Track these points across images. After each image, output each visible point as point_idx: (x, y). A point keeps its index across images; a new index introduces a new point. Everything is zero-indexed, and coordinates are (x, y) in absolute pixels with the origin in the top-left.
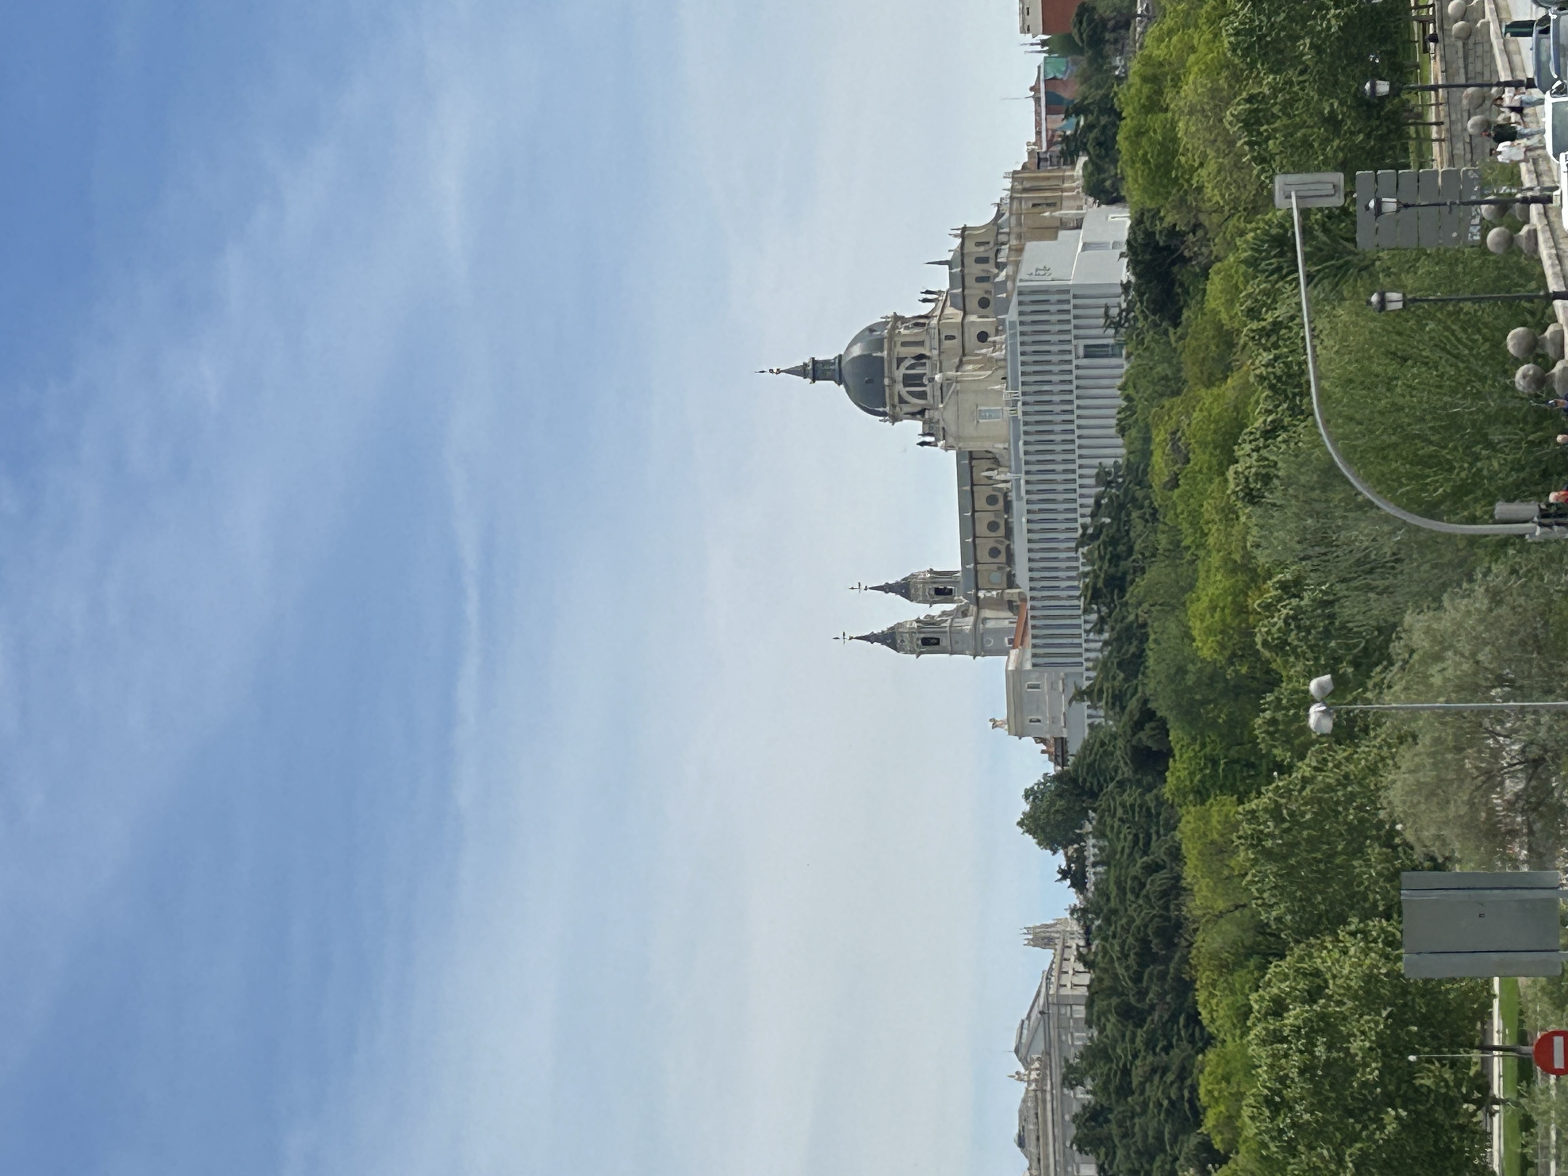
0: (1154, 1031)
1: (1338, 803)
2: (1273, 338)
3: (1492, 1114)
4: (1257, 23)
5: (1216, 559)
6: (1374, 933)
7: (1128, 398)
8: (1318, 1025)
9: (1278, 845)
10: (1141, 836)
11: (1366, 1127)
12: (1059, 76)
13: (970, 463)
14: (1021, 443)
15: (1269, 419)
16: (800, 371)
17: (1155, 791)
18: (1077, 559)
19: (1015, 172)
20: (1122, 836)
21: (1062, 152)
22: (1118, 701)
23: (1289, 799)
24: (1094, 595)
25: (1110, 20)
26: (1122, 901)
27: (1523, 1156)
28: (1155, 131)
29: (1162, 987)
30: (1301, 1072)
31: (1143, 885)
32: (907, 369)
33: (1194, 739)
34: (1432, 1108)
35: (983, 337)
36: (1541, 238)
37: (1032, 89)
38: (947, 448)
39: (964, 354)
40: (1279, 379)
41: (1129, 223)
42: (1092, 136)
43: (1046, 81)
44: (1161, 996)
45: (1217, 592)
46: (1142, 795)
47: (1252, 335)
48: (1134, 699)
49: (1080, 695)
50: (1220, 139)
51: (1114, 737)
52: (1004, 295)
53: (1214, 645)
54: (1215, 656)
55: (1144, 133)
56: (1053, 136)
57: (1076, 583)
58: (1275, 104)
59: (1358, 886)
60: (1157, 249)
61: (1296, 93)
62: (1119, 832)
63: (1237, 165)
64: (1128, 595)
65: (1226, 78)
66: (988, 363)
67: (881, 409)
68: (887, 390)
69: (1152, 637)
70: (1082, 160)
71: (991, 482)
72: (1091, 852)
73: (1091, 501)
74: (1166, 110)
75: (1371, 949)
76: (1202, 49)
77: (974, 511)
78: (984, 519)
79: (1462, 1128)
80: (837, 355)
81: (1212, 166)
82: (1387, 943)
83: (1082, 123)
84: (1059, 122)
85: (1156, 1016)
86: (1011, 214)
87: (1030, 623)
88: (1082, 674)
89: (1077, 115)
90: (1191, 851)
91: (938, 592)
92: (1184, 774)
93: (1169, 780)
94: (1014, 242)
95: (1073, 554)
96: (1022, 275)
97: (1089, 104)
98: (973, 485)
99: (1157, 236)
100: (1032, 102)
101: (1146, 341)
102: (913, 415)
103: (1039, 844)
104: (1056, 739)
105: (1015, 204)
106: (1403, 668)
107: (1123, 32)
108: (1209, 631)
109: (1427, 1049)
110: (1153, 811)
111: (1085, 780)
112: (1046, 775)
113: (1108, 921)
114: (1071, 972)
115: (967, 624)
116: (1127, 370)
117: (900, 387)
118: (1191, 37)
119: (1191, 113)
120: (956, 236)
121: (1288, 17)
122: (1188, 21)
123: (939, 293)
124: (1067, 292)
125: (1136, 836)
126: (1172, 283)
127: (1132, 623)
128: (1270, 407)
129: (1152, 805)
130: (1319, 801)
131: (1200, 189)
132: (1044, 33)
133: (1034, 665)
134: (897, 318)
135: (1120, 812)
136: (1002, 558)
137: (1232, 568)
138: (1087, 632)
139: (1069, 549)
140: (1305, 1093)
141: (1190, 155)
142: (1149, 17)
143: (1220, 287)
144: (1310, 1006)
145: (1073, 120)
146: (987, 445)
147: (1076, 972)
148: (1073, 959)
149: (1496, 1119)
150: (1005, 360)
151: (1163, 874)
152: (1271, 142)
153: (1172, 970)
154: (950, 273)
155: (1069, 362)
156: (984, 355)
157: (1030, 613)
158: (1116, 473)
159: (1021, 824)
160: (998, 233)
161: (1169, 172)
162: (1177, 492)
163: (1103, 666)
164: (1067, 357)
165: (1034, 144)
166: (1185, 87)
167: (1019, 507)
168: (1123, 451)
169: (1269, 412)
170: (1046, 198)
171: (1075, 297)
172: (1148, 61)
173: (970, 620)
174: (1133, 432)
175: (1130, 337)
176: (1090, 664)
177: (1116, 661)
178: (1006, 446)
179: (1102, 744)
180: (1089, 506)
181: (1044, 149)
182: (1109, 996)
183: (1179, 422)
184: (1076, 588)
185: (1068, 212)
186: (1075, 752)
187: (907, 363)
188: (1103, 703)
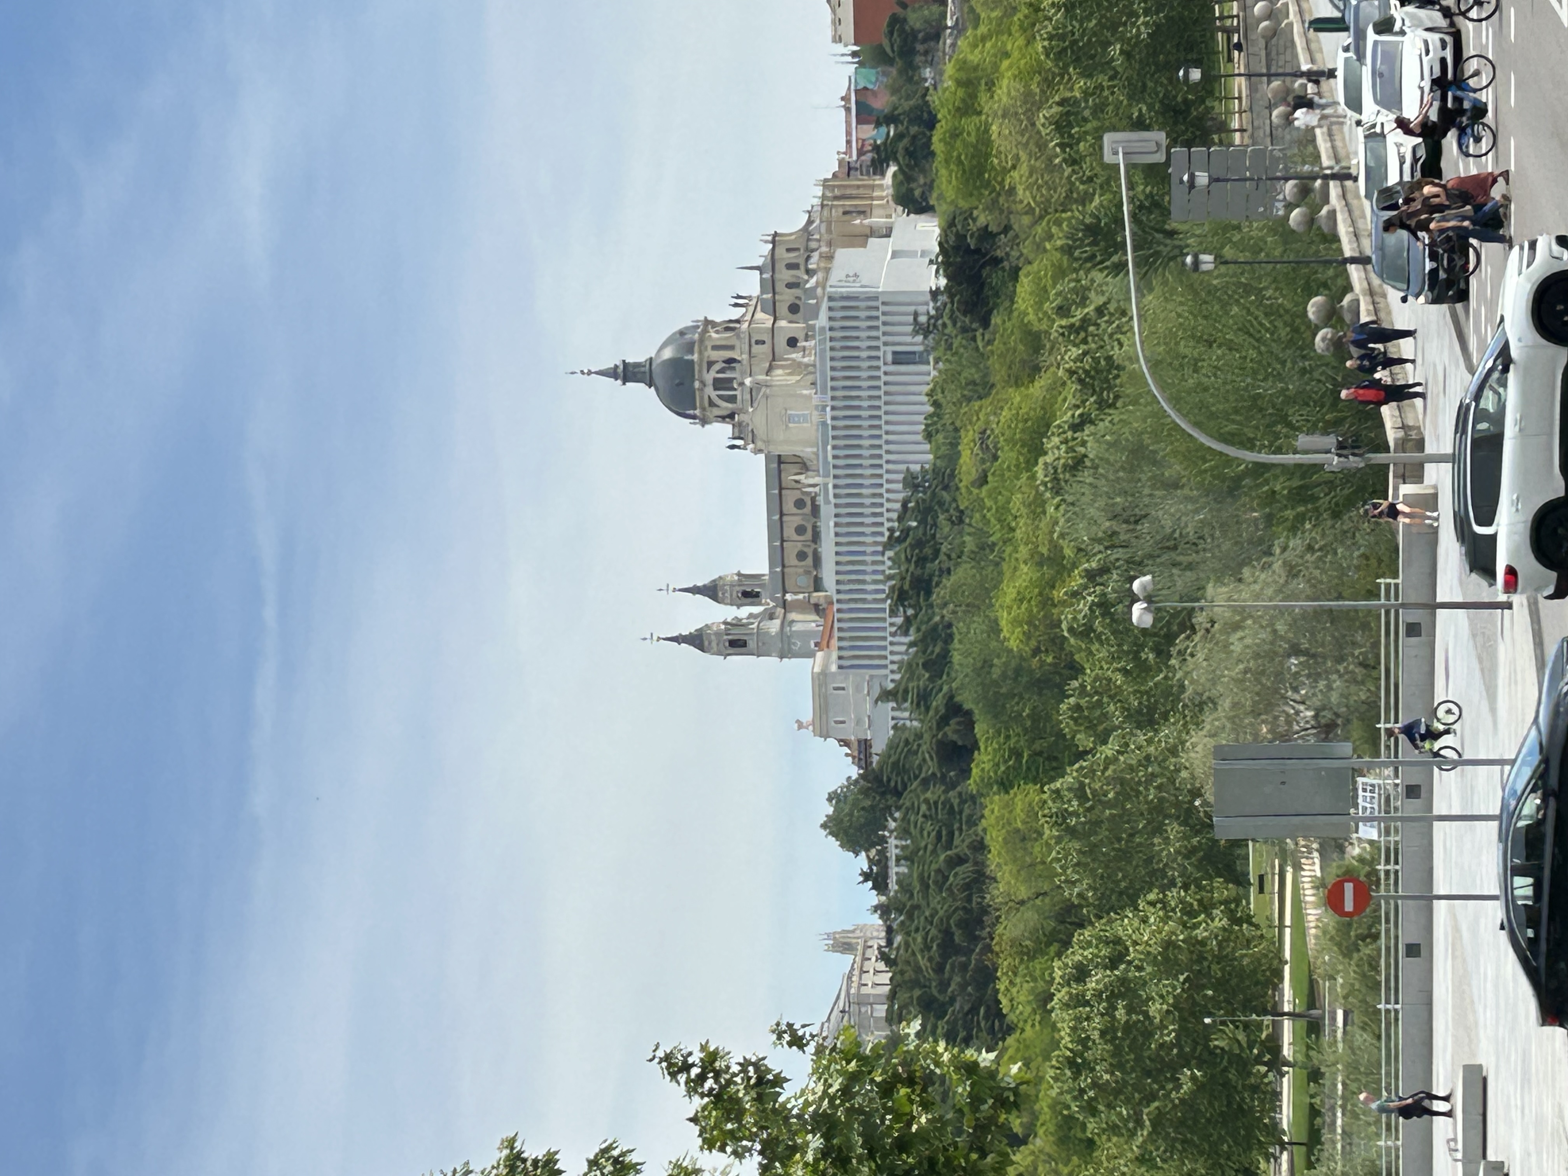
0: (955, 1022)
1: (1139, 783)
2: (1082, 335)
3: (1282, 1075)
4: (1070, 28)
5: (1024, 551)
6: (1173, 904)
7: (936, 404)
8: (1119, 990)
9: (1082, 823)
10: (944, 833)
11: (1163, 1088)
12: (870, 86)
13: (779, 466)
14: (829, 447)
15: (1078, 412)
16: (612, 373)
17: (959, 789)
18: (883, 563)
19: (826, 180)
20: (925, 833)
21: (873, 160)
22: (923, 700)
23: (1093, 779)
24: (900, 597)
25: (920, 31)
26: (926, 896)
27: (1312, 1105)
28: (969, 134)
29: (963, 977)
30: (1103, 1034)
31: (946, 878)
32: (718, 372)
33: (999, 733)
34: (1225, 1070)
35: (792, 342)
36: (1340, 217)
37: (843, 99)
38: (758, 451)
39: (774, 359)
40: (1086, 372)
41: (937, 231)
42: (901, 145)
43: (856, 91)
44: (963, 987)
45: (1024, 584)
46: (946, 792)
47: (1061, 331)
48: (940, 695)
49: (886, 695)
50: (1032, 142)
51: (919, 736)
52: (814, 301)
53: (1021, 636)
54: (1021, 646)
55: (957, 136)
56: (863, 146)
57: (881, 587)
58: (1086, 108)
59: (1158, 863)
60: (968, 251)
61: (1107, 98)
62: (922, 830)
63: (1050, 168)
64: (934, 596)
65: (1039, 83)
66: (797, 367)
67: (691, 412)
68: (697, 393)
69: (957, 637)
70: (893, 169)
71: (799, 486)
72: (893, 852)
73: (898, 506)
74: (979, 113)
75: (1170, 918)
76: (1016, 54)
77: (782, 515)
78: (792, 522)
79: (1255, 1089)
80: (648, 357)
81: (1024, 169)
82: (1184, 912)
83: (892, 133)
84: (869, 132)
85: (957, 1006)
86: (821, 222)
87: (836, 625)
88: (886, 676)
89: (888, 125)
90: (995, 839)
91: (746, 594)
92: (987, 766)
93: (974, 771)
94: (824, 249)
95: (880, 558)
96: (832, 281)
97: (899, 115)
98: (781, 489)
99: (969, 240)
100: (843, 112)
101: (954, 346)
102: (723, 418)
103: (842, 846)
104: (859, 741)
105: (826, 212)
106: (1204, 637)
107: (932, 44)
108: (1016, 622)
109: (1222, 1012)
110: (956, 809)
111: (889, 780)
112: (849, 778)
113: (910, 916)
114: (872, 971)
115: (774, 626)
116: (934, 377)
117: (710, 391)
118: (1004, 44)
119: (1004, 116)
120: (766, 242)
121: (1099, 23)
122: (1001, 29)
123: (750, 298)
124: (876, 298)
125: (939, 833)
126: (982, 285)
127: (937, 624)
128: (1078, 403)
129: (956, 802)
130: (1122, 782)
131: (1012, 190)
132: (855, 44)
133: (840, 667)
134: (707, 322)
135: (924, 808)
136: (809, 561)
137: (1040, 562)
138: (893, 634)
139: (875, 553)
140: (1106, 1055)
141: (1003, 156)
142: (959, 29)
143: (1029, 289)
144: (1112, 971)
145: (883, 130)
146: (797, 450)
147: (876, 972)
148: (874, 959)
149: (1285, 1080)
150: (814, 366)
151: (968, 867)
152: (1082, 144)
153: (973, 962)
154: (761, 278)
155: (878, 368)
156: (793, 360)
157: (837, 616)
158: (923, 477)
159: (824, 826)
160: (808, 240)
161: (981, 174)
162: (985, 488)
163: (909, 668)
164: (874, 363)
165: (845, 153)
166: (999, 92)
167: (827, 511)
168: (931, 457)
169: (1077, 407)
170: (856, 206)
171: (883, 303)
172: (963, 66)
173: (777, 623)
174: (940, 437)
175: (938, 343)
176: (895, 667)
177: (921, 662)
178: (815, 450)
179: (907, 742)
180: (894, 511)
181: (855, 157)
182: (912, 989)
183: (988, 422)
184: (883, 591)
185: (877, 220)
186: (879, 752)
187: (717, 367)
188: (907, 705)
